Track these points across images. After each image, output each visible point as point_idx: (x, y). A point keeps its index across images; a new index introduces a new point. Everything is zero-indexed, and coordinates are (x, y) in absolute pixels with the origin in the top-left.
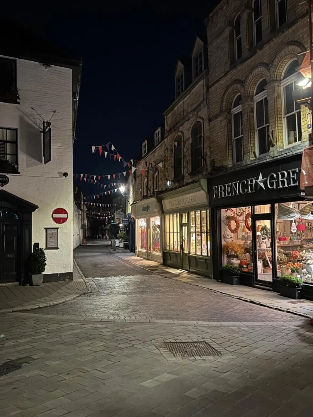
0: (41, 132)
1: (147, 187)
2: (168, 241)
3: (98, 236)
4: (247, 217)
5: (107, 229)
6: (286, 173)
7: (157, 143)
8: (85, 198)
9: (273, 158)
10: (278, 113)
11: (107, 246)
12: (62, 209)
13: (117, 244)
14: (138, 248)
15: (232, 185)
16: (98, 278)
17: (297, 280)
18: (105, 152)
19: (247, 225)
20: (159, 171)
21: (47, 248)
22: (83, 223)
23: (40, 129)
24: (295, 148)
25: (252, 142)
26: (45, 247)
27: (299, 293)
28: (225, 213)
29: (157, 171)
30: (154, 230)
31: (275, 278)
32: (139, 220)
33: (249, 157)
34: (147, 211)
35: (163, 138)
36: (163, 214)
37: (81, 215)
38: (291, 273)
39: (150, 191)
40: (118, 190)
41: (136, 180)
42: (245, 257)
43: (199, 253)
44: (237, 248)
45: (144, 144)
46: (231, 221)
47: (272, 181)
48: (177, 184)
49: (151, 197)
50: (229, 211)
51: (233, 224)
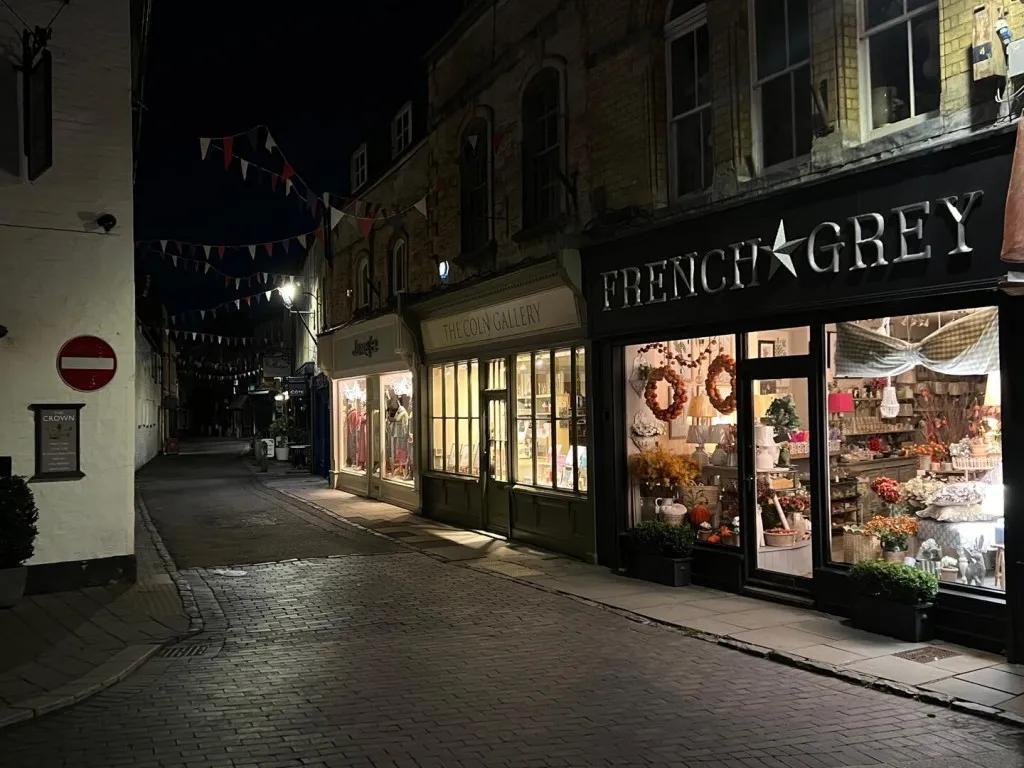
0: (16, 68)
1: (369, 281)
2: (437, 444)
3: (210, 428)
4: (714, 369)
5: (238, 409)
6: (880, 218)
7: (400, 147)
8: (173, 318)
9: (826, 171)
10: (846, 20)
11: (240, 457)
12: (95, 338)
13: (271, 453)
14: (341, 465)
15: (671, 265)
16: (221, 572)
17: (920, 578)
18: (242, 161)
19: (713, 393)
20: (409, 232)
21: (41, 476)
22: (167, 393)
23: (12, 58)
24: (911, 134)
25: (744, 125)
26: (31, 472)
27: (923, 620)
28: (639, 357)
29: (403, 235)
30: (392, 412)
31: (822, 568)
32: (341, 383)
33: (731, 174)
34: (370, 356)
35: (421, 133)
36: (423, 363)
37: (162, 368)
38: (880, 550)
39: (379, 294)
40: (275, 295)
41: (331, 266)
42: (702, 496)
43: (544, 482)
44: (677, 469)
45: (357, 155)
46: (658, 383)
47: (824, 248)
48: (470, 271)
49: (382, 312)
50: (651, 350)
51: (663, 391)
